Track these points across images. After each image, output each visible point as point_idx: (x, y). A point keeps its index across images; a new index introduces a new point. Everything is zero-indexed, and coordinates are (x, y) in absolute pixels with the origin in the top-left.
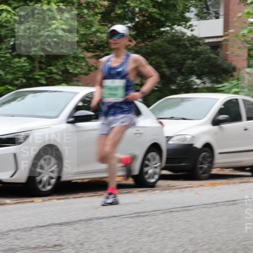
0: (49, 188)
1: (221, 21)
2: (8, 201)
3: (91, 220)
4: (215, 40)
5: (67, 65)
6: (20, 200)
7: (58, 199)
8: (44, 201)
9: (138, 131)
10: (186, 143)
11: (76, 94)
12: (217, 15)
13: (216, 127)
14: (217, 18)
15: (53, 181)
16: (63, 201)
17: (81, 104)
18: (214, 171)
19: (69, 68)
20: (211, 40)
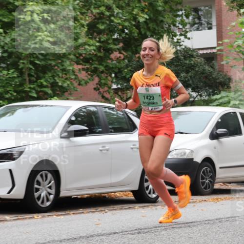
0: (48, 204)
1: (214, 31)
2: (7, 217)
3: (92, 236)
4: (209, 51)
5: (56, 78)
6: (19, 216)
7: (57, 216)
8: (43, 217)
9: (134, 145)
10: (185, 157)
11: (68, 108)
12: (209, 26)
13: (215, 141)
14: (210, 28)
15: (52, 197)
16: (62, 217)
17: (73, 118)
18: (217, 186)
19: (58, 81)
20: (205, 52)
